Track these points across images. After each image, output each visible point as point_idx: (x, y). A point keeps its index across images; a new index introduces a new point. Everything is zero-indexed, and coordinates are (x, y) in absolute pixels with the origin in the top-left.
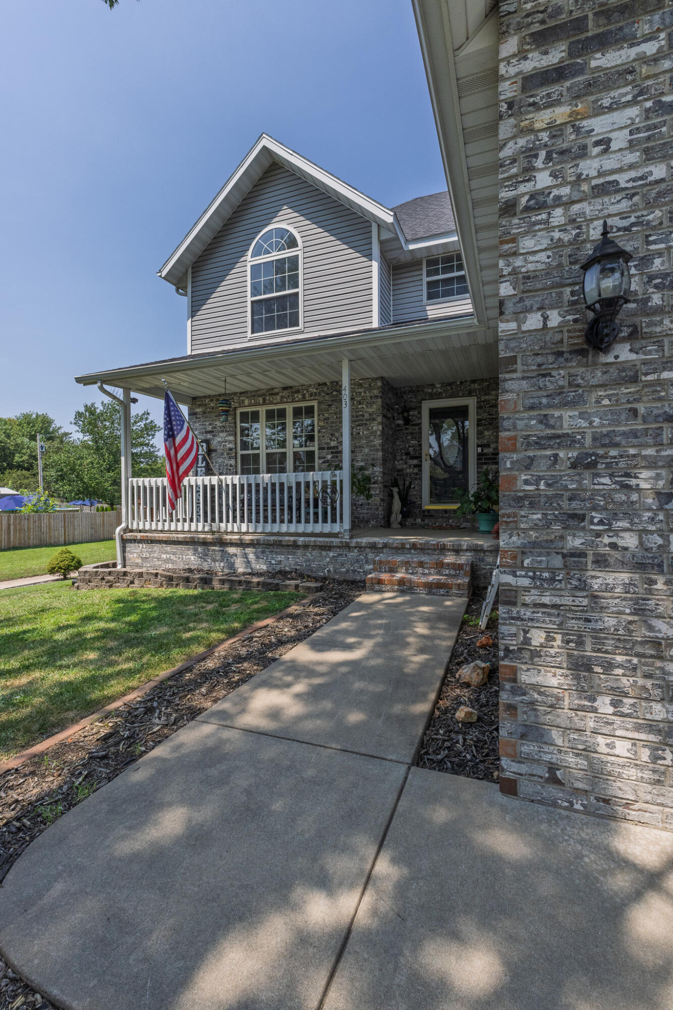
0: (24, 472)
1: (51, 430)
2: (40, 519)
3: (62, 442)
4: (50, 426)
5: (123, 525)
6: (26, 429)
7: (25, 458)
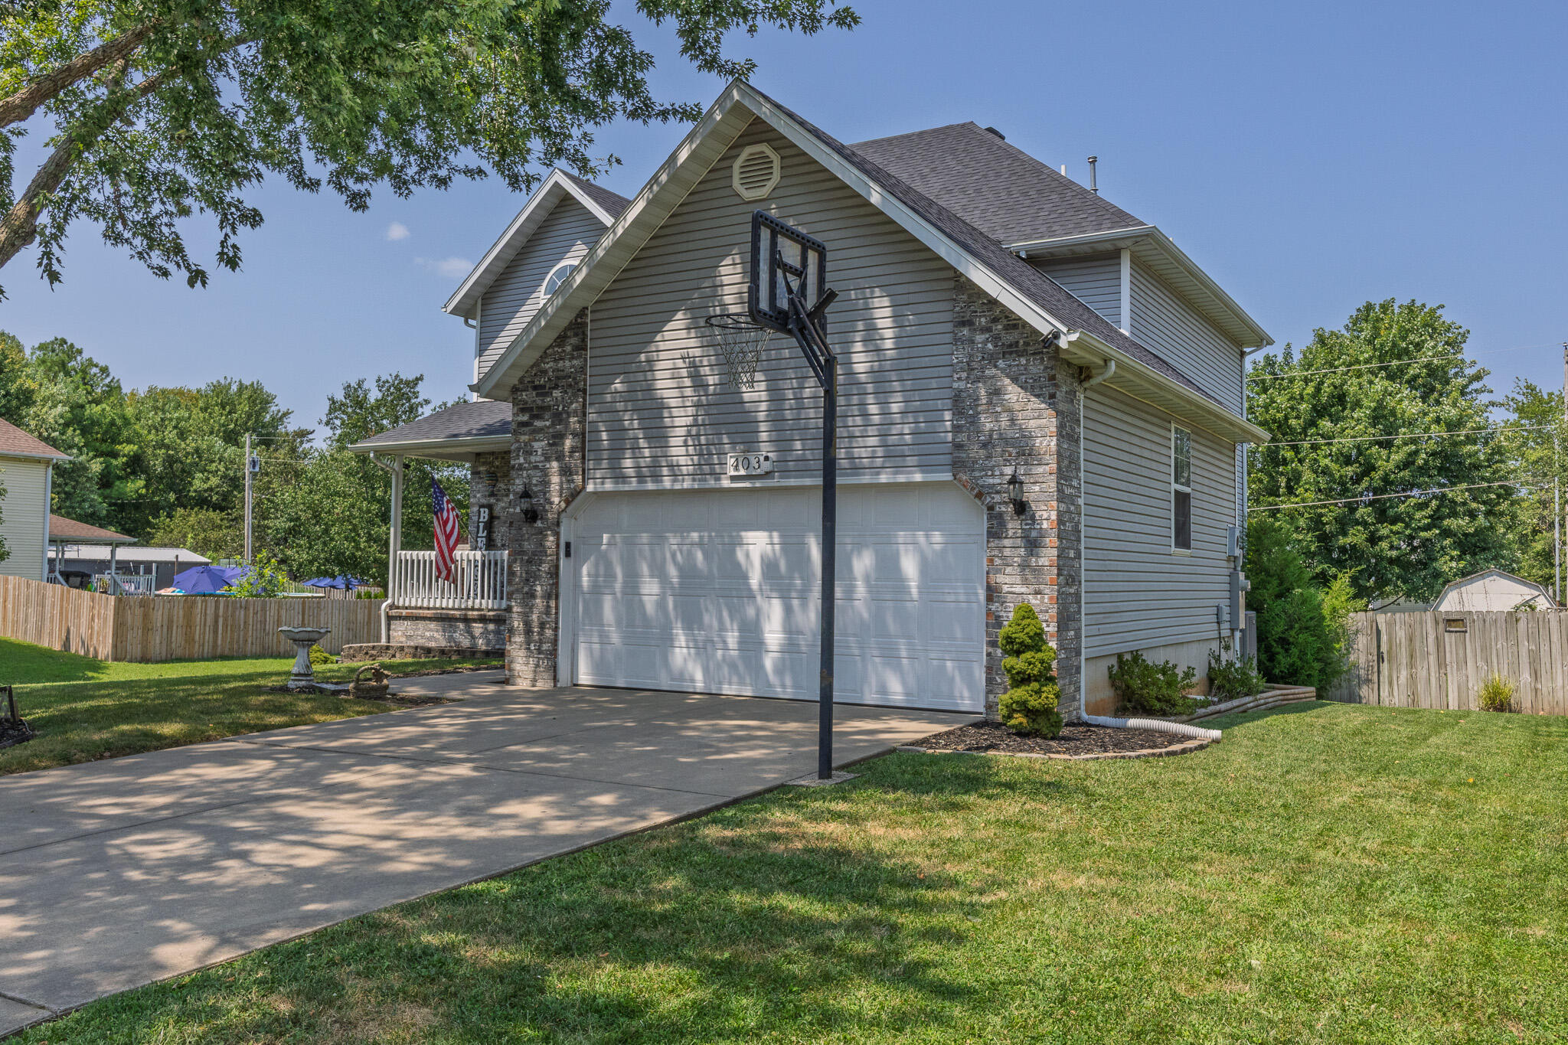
0: (211, 514)
1: (268, 418)
2: (264, 609)
3: (293, 450)
4: (264, 409)
5: (389, 601)
6: (219, 418)
7: (214, 481)
